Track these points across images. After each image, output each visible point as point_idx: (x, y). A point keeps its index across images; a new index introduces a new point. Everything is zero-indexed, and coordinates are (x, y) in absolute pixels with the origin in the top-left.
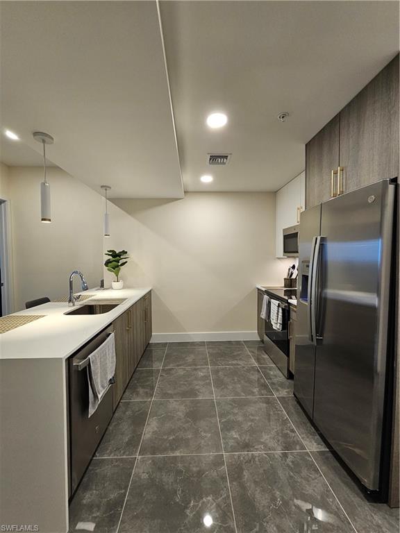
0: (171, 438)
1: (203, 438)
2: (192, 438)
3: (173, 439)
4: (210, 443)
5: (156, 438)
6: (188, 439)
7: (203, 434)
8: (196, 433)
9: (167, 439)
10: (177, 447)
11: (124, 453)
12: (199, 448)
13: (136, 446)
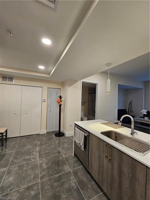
0: (63, 180)
1: (49, 185)
2: (54, 183)
3: (61, 180)
4: (46, 184)
5: (68, 178)
6: (55, 182)
7: (49, 187)
8: (52, 187)
9: (64, 179)
10: (59, 177)
11: (75, 170)
12: (50, 180)
13: (73, 173)
